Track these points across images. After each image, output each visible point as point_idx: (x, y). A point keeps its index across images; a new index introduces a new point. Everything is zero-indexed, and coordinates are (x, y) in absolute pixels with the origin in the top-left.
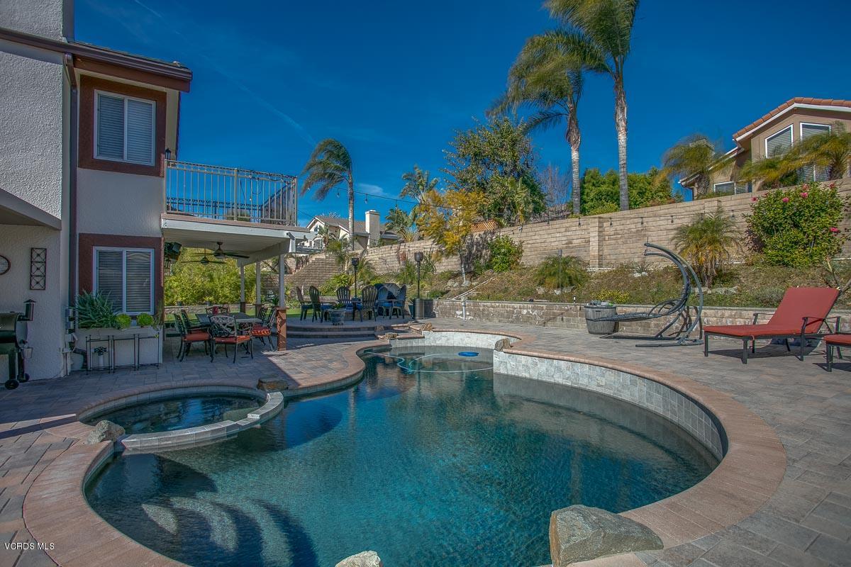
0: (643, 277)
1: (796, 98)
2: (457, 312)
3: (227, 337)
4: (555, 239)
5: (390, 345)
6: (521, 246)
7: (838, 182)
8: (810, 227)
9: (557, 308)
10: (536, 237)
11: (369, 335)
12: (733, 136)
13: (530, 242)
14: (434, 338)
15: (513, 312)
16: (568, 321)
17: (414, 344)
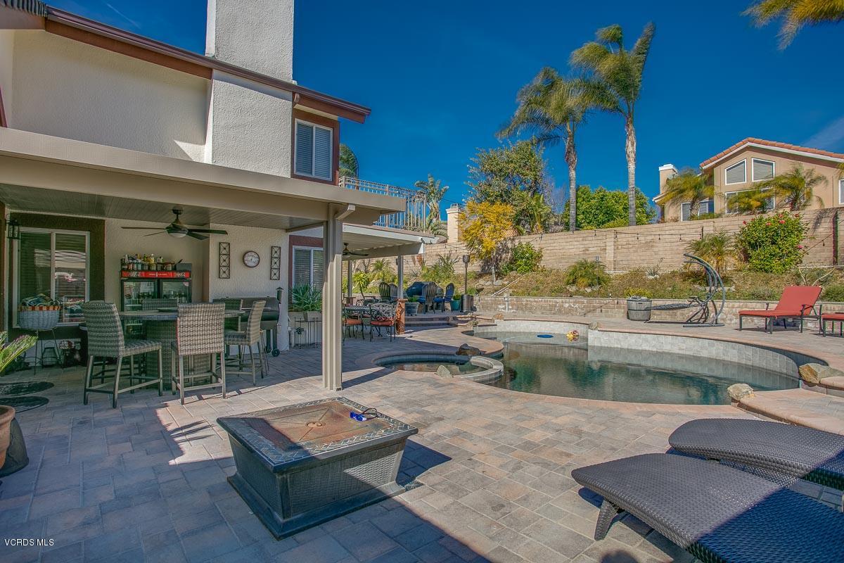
0: (656, 279)
1: (750, 138)
2: (499, 306)
3: (384, 321)
4: (572, 247)
5: (473, 331)
6: (540, 251)
7: (802, 213)
8: (786, 245)
9: (596, 302)
10: (554, 245)
11: (443, 324)
12: (701, 164)
13: (549, 248)
14: (505, 326)
15: (556, 306)
16: (607, 312)
17: (489, 330)
